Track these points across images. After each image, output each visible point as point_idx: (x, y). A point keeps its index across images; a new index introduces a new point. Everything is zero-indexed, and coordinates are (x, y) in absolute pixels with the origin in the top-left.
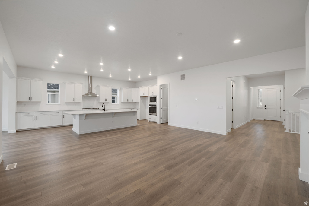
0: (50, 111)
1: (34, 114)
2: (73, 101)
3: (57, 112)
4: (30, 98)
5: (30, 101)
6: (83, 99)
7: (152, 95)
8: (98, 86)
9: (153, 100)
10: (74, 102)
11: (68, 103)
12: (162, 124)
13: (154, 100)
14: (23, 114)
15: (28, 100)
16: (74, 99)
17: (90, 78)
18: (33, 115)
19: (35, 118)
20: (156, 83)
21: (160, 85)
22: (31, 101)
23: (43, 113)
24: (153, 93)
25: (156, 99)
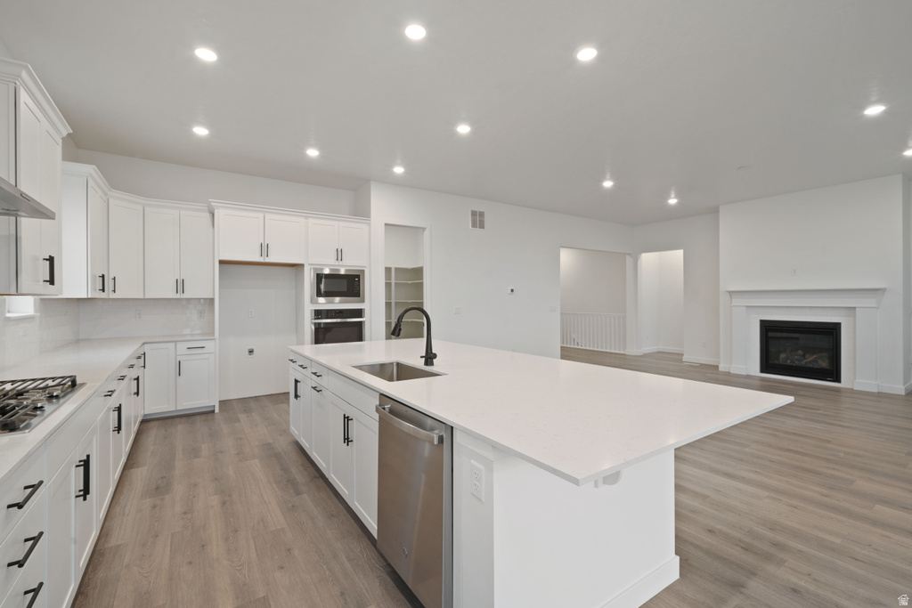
7: (333, 261)
13: (345, 289)
24: (339, 254)
25: (359, 280)
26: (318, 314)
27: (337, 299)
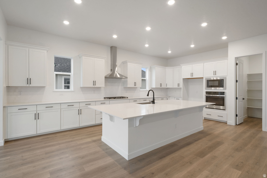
0: (61, 103)
1: (34, 108)
2: (92, 86)
3: (71, 105)
4: (29, 81)
5: (28, 85)
6: (105, 82)
7: (213, 75)
8: (125, 63)
9: (217, 83)
10: (94, 87)
11: (84, 89)
12: (237, 126)
13: (217, 85)
14: (15, 109)
15: (24, 84)
16: (94, 83)
17: (113, 50)
18: (32, 110)
19: (37, 116)
20: (225, 55)
21: (236, 58)
22: (30, 85)
23: (49, 107)
24: (215, 73)
25: (223, 81)
26: (207, 93)
27: (213, 88)
